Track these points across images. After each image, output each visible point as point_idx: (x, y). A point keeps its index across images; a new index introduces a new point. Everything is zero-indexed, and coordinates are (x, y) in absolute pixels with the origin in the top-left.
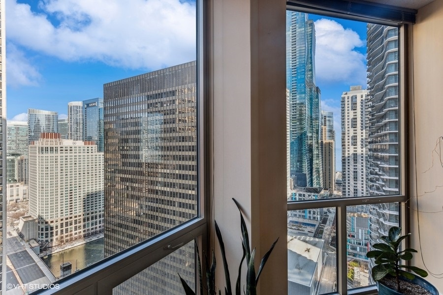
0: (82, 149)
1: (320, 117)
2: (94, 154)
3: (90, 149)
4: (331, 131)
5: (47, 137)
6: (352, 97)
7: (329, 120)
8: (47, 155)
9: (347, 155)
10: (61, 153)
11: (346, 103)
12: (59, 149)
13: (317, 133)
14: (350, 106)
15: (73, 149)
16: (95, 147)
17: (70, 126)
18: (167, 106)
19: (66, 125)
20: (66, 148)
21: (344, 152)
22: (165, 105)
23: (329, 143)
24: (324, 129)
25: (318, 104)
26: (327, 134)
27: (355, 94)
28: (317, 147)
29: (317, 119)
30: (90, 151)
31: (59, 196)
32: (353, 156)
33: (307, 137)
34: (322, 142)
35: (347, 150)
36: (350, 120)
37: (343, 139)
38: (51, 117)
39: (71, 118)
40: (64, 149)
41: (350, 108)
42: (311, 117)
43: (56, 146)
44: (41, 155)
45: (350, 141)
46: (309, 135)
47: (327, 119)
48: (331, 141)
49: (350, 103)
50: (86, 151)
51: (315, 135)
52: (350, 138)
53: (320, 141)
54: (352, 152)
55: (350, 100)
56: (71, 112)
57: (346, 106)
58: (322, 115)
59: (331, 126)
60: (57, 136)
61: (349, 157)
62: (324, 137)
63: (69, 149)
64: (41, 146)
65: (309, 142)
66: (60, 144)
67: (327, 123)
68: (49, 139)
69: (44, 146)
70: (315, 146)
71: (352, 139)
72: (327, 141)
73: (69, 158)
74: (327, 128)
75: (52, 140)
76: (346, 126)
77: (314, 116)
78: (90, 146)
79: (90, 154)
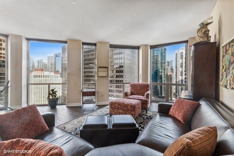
0: (53, 76)
1: (166, 62)
2: (59, 79)
3: (57, 76)
4: (172, 69)
5: (37, 71)
6: (181, 53)
7: (171, 64)
8: (37, 79)
9: (178, 81)
10: (43, 78)
11: (178, 55)
12: (43, 76)
13: (165, 70)
14: (180, 57)
15: (49, 76)
16: (59, 75)
17: (48, 66)
18: (90, 56)
19: (46, 65)
20: (46, 75)
21: (176, 79)
22: (89, 56)
23: (171, 75)
24: (168, 68)
25: (165, 56)
26: (170, 70)
27: (182, 51)
28: (165, 77)
29: (165, 63)
30: (57, 77)
31: (43, 98)
32: (181, 81)
33: (160, 72)
34: (167, 74)
35: (178, 78)
36: (180, 64)
37: (176, 73)
38: (40, 61)
39: (49, 62)
40: (45, 76)
41: (180, 58)
42: (162, 62)
43: (41, 75)
44: (34, 79)
45: (180, 74)
46: (161, 71)
47: (170, 63)
48: (171, 74)
49: (180, 55)
50: (55, 77)
51: (163, 71)
52: (180, 72)
53: (166, 74)
54: (180, 78)
55: (180, 54)
56: (49, 59)
57: (178, 57)
58: (167, 61)
59: (172, 67)
60: (42, 70)
61: (179, 81)
62: (168, 72)
63: (47, 76)
64: (34, 75)
65: (161, 74)
66: (43, 73)
67: (170, 65)
68: (38, 72)
69: (36, 75)
70: (163, 76)
71: (181, 73)
72: (170, 74)
73: (47, 80)
74: (170, 68)
75: (39, 72)
76: (178, 67)
77: (163, 62)
78: (57, 75)
79: (57, 79)
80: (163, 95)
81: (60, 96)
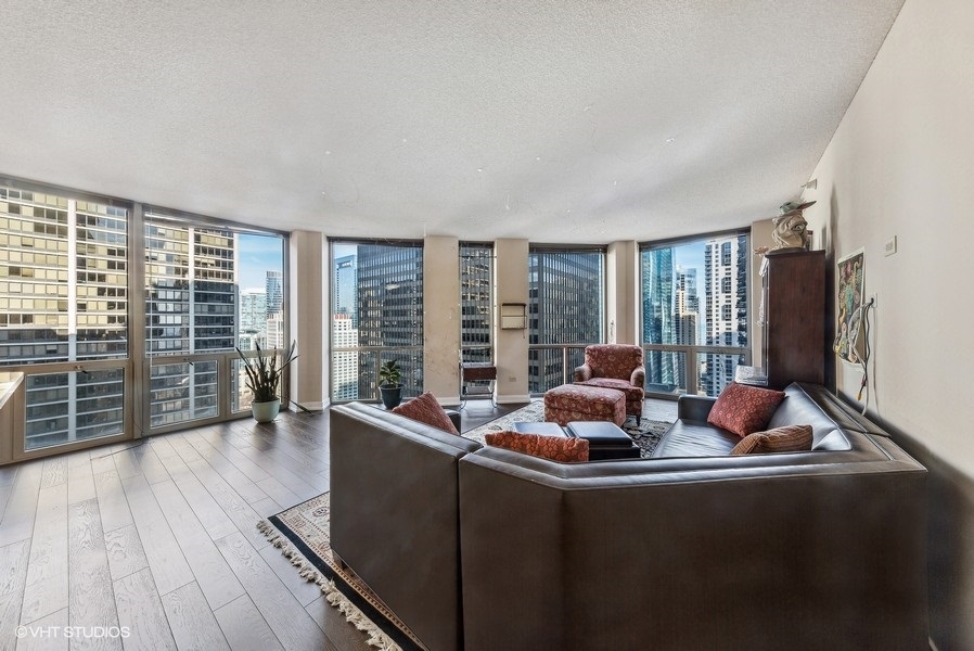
1: (674, 277)
2: (347, 331)
3: (343, 324)
4: (692, 298)
6: (723, 245)
7: (689, 282)
9: (714, 335)
11: (713, 255)
13: (669, 301)
14: (720, 259)
16: (349, 322)
21: (709, 330)
23: (690, 317)
24: (681, 295)
25: (670, 256)
26: (687, 303)
27: (727, 241)
28: (669, 323)
29: (669, 279)
30: (343, 327)
32: (724, 337)
33: (653, 307)
34: (678, 314)
35: (714, 327)
36: (720, 282)
37: (709, 310)
41: (720, 263)
42: (659, 277)
45: (720, 313)
46: (656, 304)
47: (686, 279)
48: (692, 314)
49: (720, 254)
50: (337, 328)
51: (664, 305)
52: (720, 309)
53: (673, 314)
54: (723, 328)
55: (720, 249)
57: (714, 259)
58: (678, 274)
59: (693, 291)
61: (718, 338)
62: (681, 308)
65: (656, 315)
67: (686, 286)
70: (664, 320)
71: (723, 310)
72: (687, 313)
74: (686, 294)
76: (714, 291)
77: (663, 275)
78: (343, 321)
79: (343, 331)
80: (665, 381)
81: (353, 381)
